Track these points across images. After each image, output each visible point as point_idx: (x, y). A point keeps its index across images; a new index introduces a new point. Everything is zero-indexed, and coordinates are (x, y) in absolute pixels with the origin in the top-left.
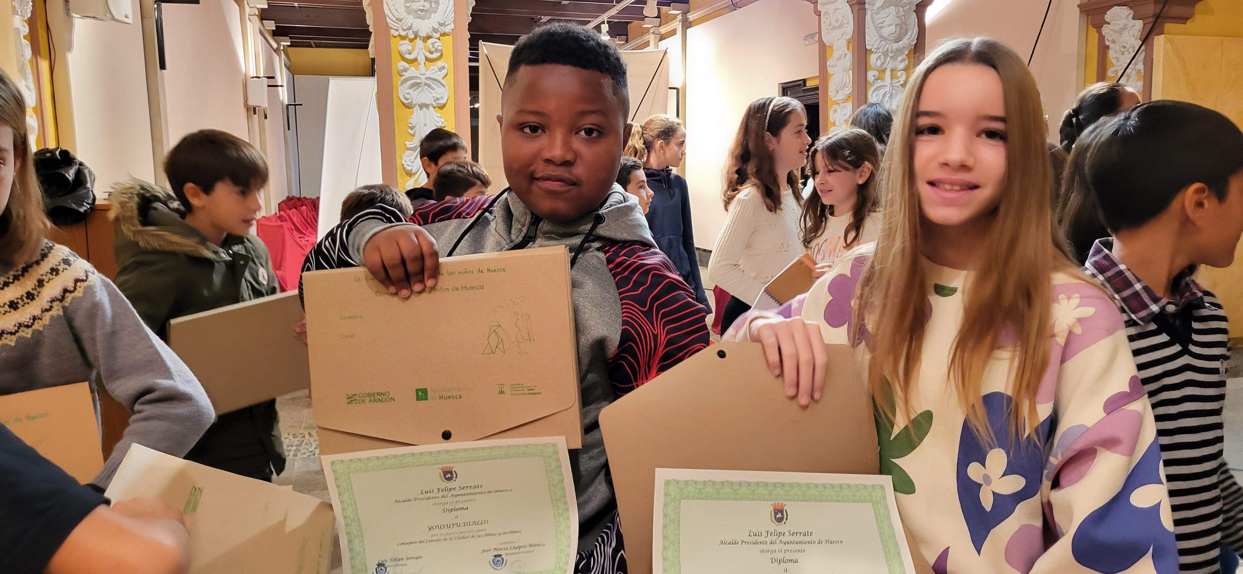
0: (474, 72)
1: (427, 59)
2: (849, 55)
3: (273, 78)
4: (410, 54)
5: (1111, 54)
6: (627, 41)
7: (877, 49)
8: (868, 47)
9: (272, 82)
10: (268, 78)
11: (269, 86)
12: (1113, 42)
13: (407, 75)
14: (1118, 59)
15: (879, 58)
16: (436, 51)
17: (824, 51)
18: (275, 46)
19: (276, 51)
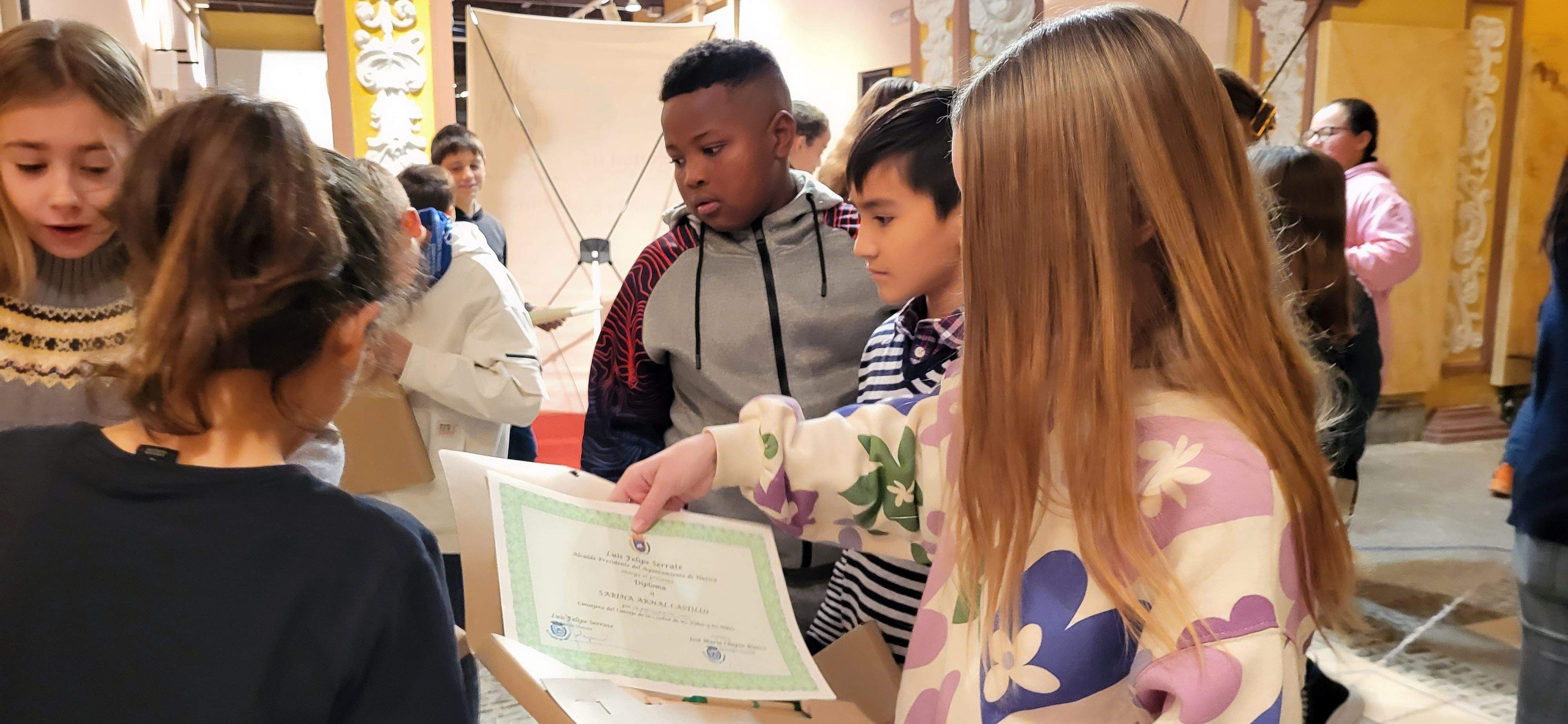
0: (460, 50)
1: (395, 28)
2: (949, 37)
3: (185, 51)
4: (371, 19)
5: (1268, 43)
6: (663, 14)
7: (984, 29)
8: (973, 27)
9: (183, 57)
10: (179, 51)
11: (179, 62)
12: (1271, 28)
13: (366, 49)
14: (1275, 50)
15: (985, 41)
16: (408, 16)
17: (917, 31)
18: (187, 8)
19: (190, 15)
